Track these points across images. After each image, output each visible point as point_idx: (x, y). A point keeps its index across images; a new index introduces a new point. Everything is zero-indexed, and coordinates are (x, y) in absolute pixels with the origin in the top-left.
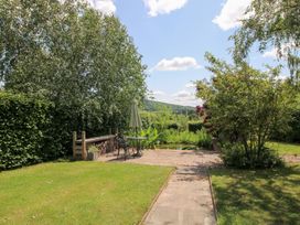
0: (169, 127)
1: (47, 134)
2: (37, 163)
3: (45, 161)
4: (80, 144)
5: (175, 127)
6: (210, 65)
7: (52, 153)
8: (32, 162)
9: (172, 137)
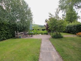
0: (38, 30)
1: (7, 32)
2: (5, 39)
3: (7, 39)
4: (17, 34)
5: (39, 30)
6: (49, 15)
7: (9, 37)
8: (4, 39)
9: (39, 32)
